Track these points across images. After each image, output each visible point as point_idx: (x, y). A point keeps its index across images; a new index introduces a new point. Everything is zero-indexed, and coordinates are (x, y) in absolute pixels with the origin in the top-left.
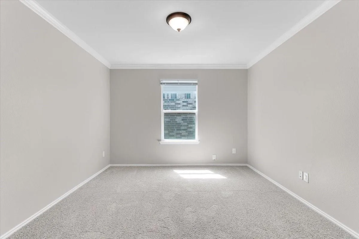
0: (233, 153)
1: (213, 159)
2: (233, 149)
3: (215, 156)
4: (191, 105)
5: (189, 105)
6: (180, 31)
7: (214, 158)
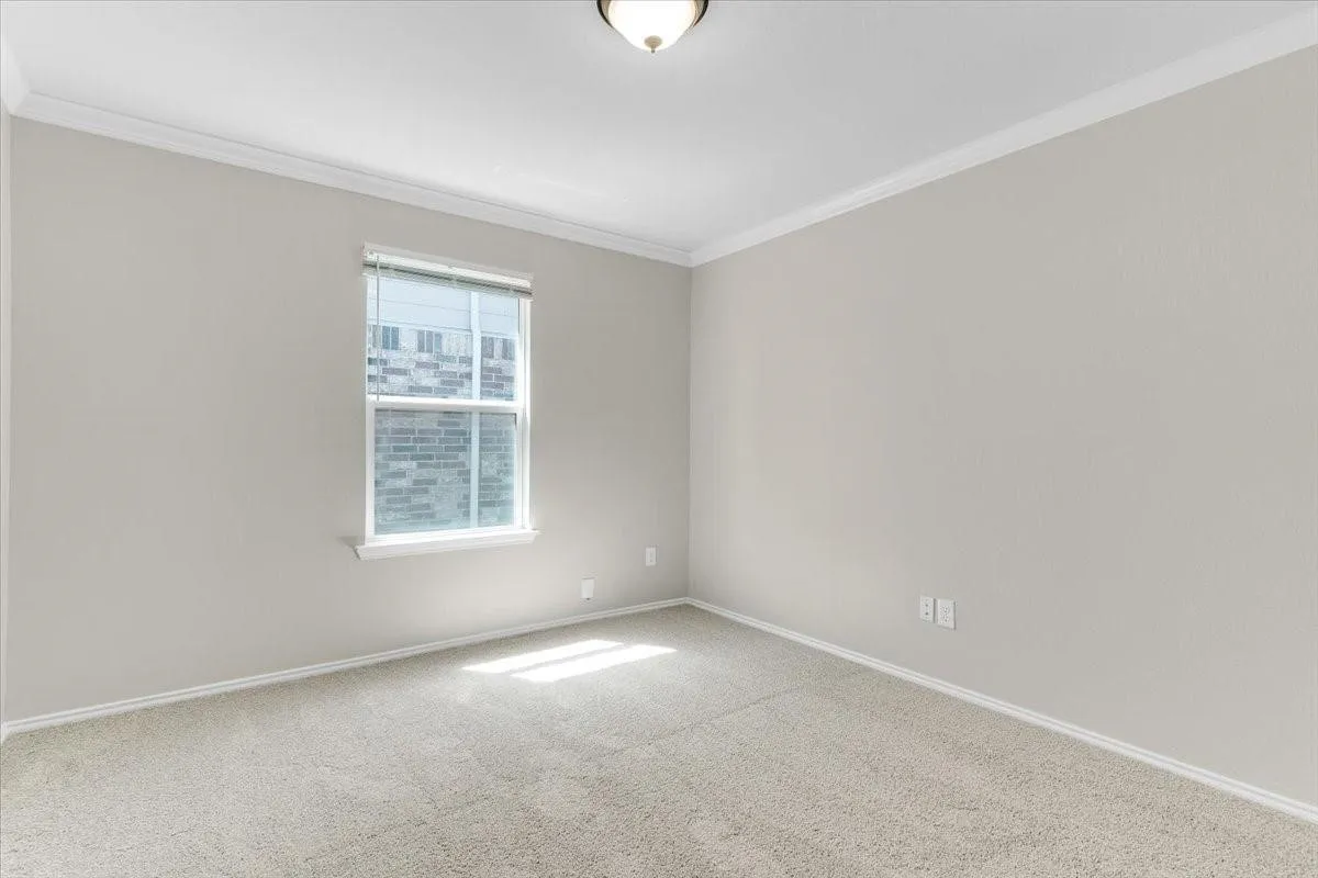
0: (648, 563)
1: (585, 595)
2: (648, 550)
3: (592, 581)
4: (400, 379)
5: (392, 378)
6: (656, 49)
7: (587, 589)
